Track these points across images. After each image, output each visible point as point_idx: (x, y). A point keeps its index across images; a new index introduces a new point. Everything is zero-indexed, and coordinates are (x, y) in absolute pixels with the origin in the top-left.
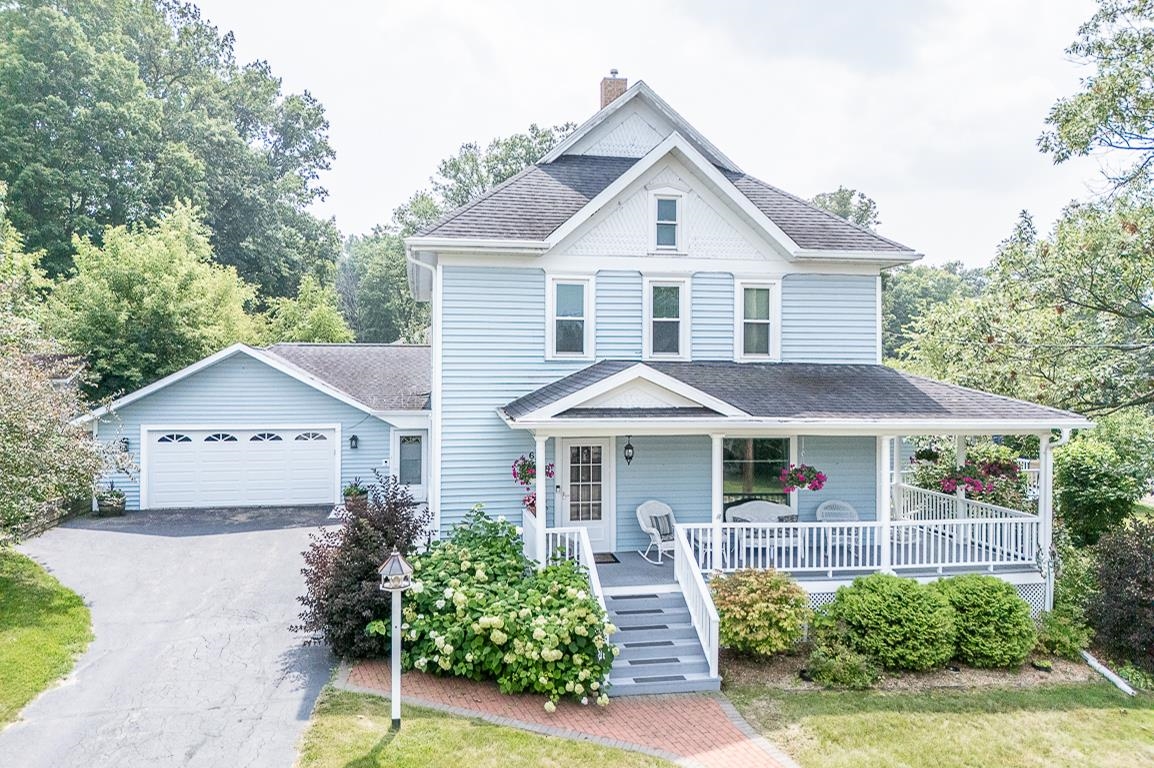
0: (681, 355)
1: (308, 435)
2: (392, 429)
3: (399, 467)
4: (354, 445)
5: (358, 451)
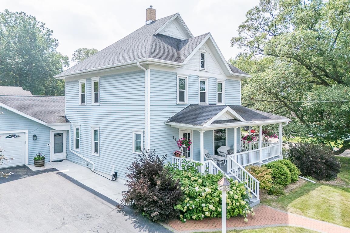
0: (206, 103)
1: (11, 136)
2: (51, 131)
3: (54, 146)
4: (35, 139)
5: (36, 141)
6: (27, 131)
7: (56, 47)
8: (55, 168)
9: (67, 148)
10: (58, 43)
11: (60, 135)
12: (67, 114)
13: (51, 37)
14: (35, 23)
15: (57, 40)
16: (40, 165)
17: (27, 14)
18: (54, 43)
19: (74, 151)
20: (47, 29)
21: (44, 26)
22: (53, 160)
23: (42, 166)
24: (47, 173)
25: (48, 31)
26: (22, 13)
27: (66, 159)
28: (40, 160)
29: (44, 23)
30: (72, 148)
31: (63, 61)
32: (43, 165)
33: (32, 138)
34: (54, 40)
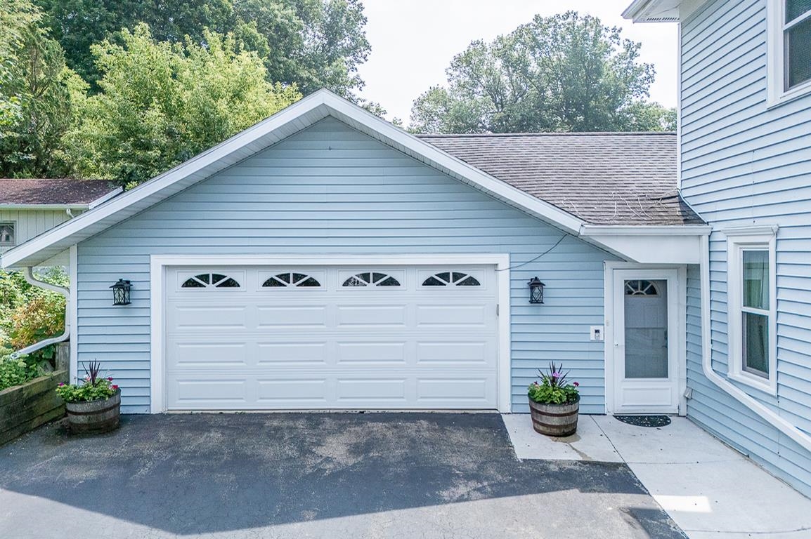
1: (444, 276)
2: (609, 265)
3: (624, 344)
4: (536, 297)
5: (544, 310)
6: (503, 260)
7: (649, 84)
8: (625, 465)
9: (692, 358)
10: (655, 72)
11: (652, 291)
12: (686, 185)
13: (636, 60)
14: (598, 33)
15: (652, 66)
16: (555, 431)
17: (579, 15)
18: (644, 75)
19: (731, 381)
20: (626, 43)
21: (620, 35)
22: (620, 410)
23: (565, 435)
24: (576, 491)
25: (628, 47)
26: (568, 15)
27: (683, 412)
28: (552, 403)
29: (618, 28)
30: (721, 366)
31: (667, 123)
32: (567, 432)
33: (527, 293)
34: (645, 67)
